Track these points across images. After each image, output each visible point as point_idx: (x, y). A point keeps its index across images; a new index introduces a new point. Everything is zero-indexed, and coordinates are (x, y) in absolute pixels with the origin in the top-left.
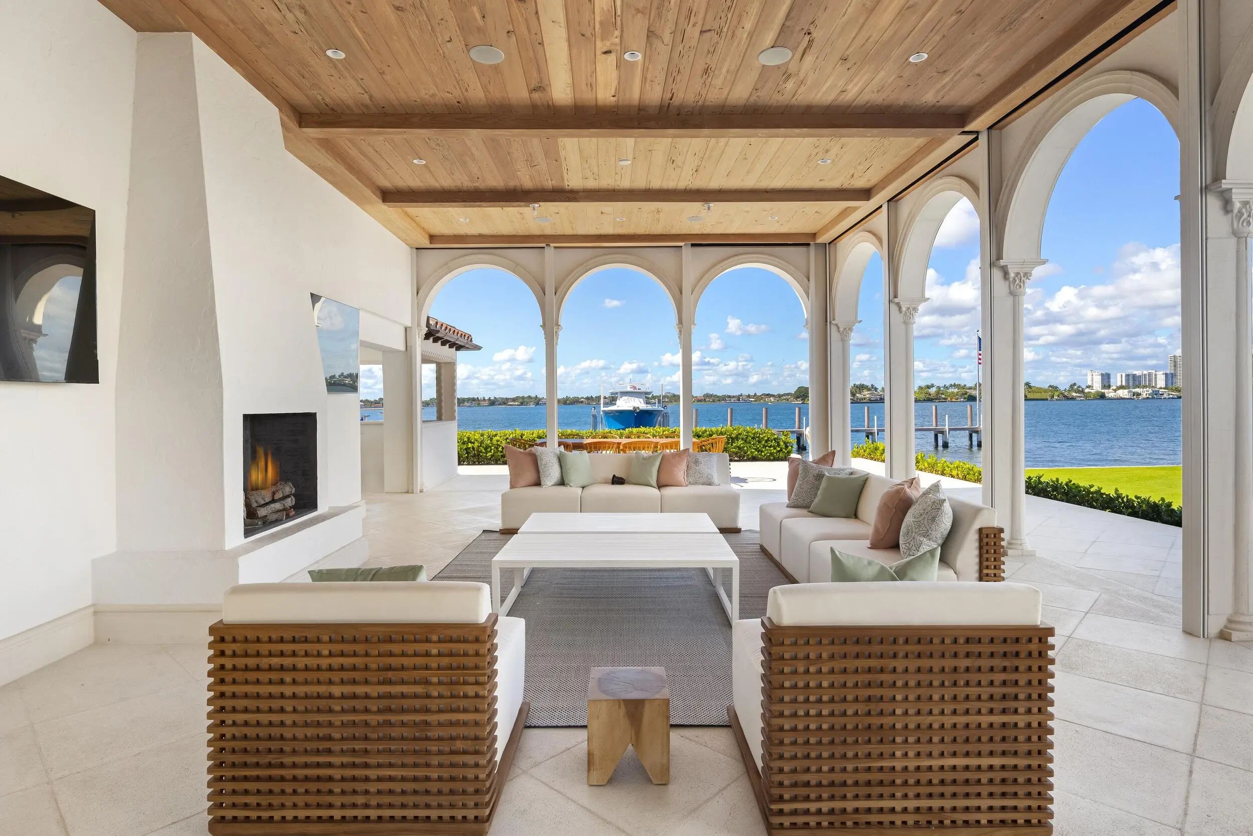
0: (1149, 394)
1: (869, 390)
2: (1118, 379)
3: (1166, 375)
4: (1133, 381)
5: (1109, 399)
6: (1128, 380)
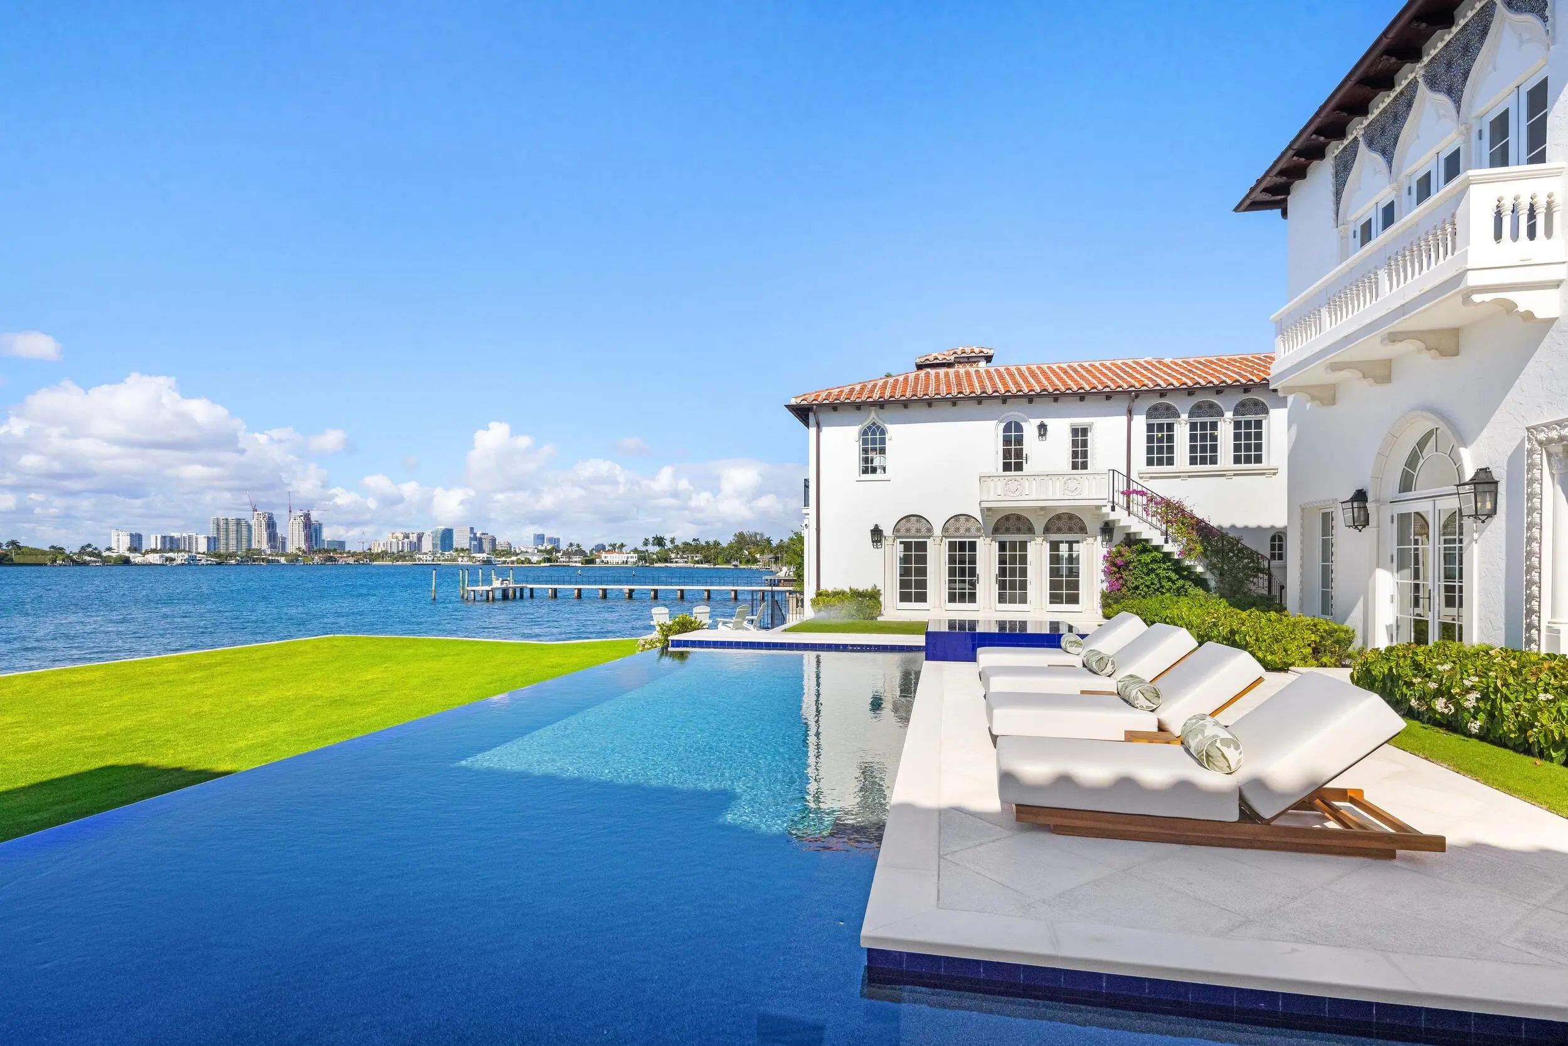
0: (185, 560)
2: (152, 541)
3: (208, 538)
4: (171, 544)
5: (136, 565)
6: (164, 543)
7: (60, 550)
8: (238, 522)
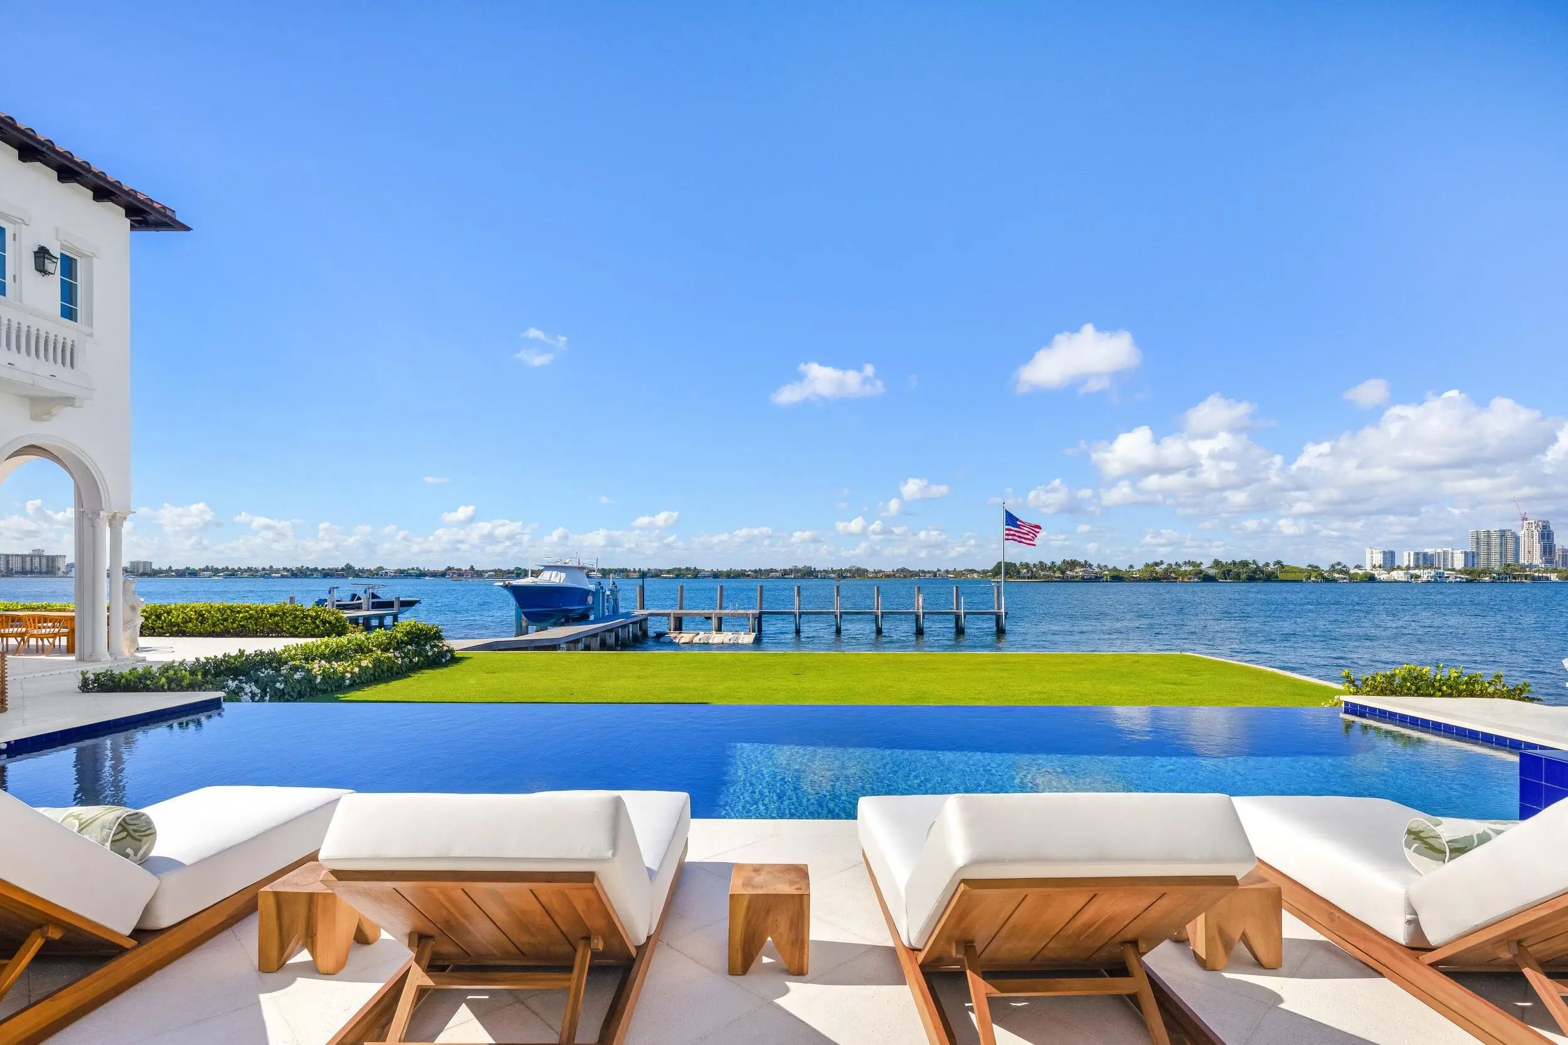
0: (1431, 578)
1: (1082, 566)
2: (1405, 558)
3: (1466, 553)
4: (1424, 560)
5: (1381, 582)
6: (1417, 560)
7: (1316, 568)
8: (1503, 534)
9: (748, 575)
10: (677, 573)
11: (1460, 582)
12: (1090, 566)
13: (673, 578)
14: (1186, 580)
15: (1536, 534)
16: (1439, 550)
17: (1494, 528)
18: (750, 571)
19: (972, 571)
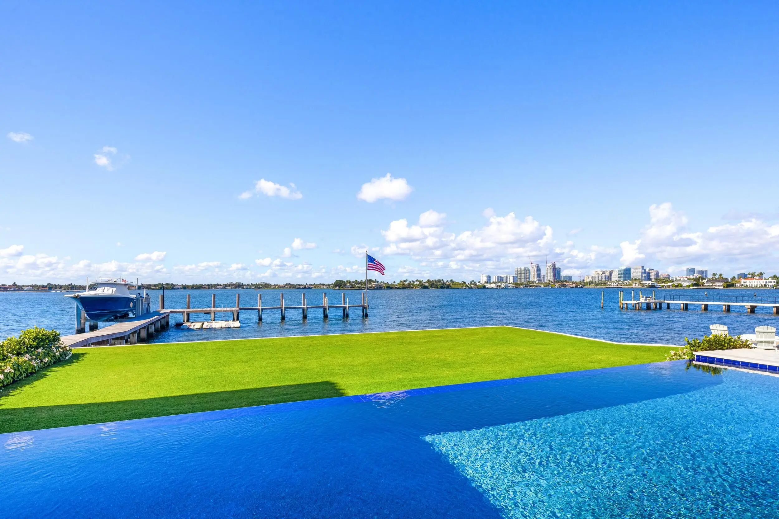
0: (504, 286)
1: (374, 282)
2: (494, 279)
3: (514, 277)
4: (500, 279)
5: (487, 288)
6: (498, 279)
7: (464, 283)
8: (525, 269)
9: (204, 287)
10: (160, 286)
11: (514, 288)
12: (378, 282)
13: (158, 289)
14: (417, 288)
15: (535, 270)
16: (505, 276)
17: (522, 267)
18: (206, 285)
19: (323, 285)
